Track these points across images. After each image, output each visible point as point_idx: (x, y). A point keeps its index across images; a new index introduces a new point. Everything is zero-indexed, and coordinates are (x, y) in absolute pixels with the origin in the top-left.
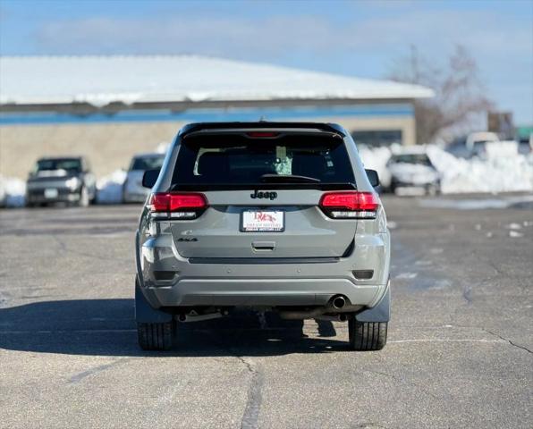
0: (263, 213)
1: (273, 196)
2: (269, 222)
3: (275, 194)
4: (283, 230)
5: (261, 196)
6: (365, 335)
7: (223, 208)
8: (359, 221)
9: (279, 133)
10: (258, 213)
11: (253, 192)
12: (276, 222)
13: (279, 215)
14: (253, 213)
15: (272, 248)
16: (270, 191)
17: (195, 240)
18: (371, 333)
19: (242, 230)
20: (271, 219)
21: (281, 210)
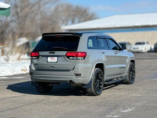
0: (52, 58)
1: (54, 53)
2: (54, 60)
3: (54, 52)
4: (57, 62)
5: (51, 53)
7: (43, 56)
8: (77, 60)
10: (51, 58)
11: (49, 52)
12: (55, 60)
13: (56, 58)
14: (50, 58)
15: (54, 67)
17: (37, 64)
19: (47, 62)
20: (54, 59)
21: (57, 57)
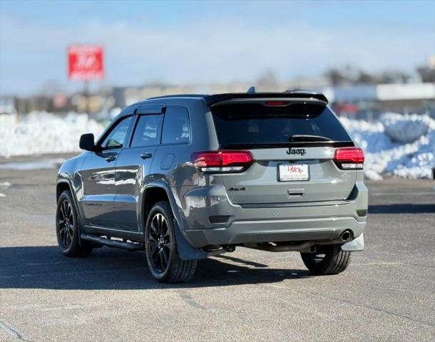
0: (294, 166)
1: (303, 153)
2: (299, 174)
3: (304, 150)
4: (309, 179)
5: (294, 152)
6: (338, 263)
7: (265, 163)
8: (358, 171)
9: (289, 102)
10: (290, 167)
11: (288, 149)
12: (303, 173)
13: (305, 167)
14: (286, 166)
15: (301, 194)
16: (300, 148)
17: (244, 189)
18: (342, 260)
19: (279, 180)
20: (300, 171)
21: (306, 164)
